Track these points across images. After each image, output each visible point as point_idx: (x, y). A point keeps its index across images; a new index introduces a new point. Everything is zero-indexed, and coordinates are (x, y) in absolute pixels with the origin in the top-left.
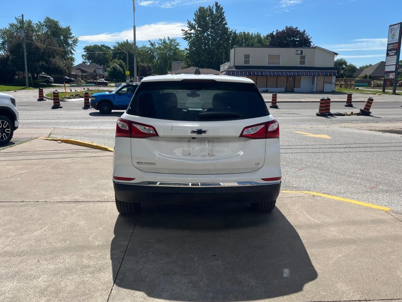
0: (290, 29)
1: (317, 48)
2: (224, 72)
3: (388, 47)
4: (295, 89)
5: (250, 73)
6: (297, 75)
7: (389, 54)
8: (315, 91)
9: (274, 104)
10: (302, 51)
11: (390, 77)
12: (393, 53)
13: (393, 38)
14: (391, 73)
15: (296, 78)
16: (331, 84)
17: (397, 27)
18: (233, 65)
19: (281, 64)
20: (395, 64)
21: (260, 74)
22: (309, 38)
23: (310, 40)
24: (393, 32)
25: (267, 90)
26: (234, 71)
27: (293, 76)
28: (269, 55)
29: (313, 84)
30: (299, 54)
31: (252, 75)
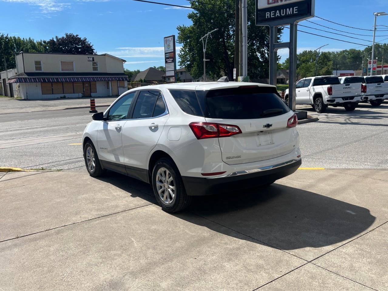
0: (71, 36)
1: (107, 56)
2: (15, 80)
3: (165, 56)
4: (92, 94)
5: (44, 80)
6: (92, 80)
7: (167, 61)
8: (111, 95)
9: (93, 109)
10: (93, 58)
11: (171, 81)
12: (170, 60)
13: (169, 48)
14: (172, 77)
15: (91, 83)
16: (124, 88)
17: (171, 38)
18: (24, 72)
19: (75, 70)
20: (174, 69)
21: (56, 81)
22: (91, 45)
23: (92, 48)
24: (168, 43)
25: (65, 97)
26: (26, 78)
27: (88, 81)
28: (61, 62)
29: (108, 89)
30: (91, 61)
31: (47, 82)
